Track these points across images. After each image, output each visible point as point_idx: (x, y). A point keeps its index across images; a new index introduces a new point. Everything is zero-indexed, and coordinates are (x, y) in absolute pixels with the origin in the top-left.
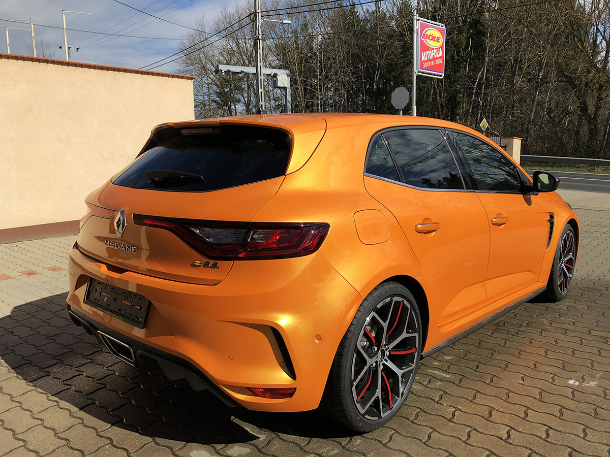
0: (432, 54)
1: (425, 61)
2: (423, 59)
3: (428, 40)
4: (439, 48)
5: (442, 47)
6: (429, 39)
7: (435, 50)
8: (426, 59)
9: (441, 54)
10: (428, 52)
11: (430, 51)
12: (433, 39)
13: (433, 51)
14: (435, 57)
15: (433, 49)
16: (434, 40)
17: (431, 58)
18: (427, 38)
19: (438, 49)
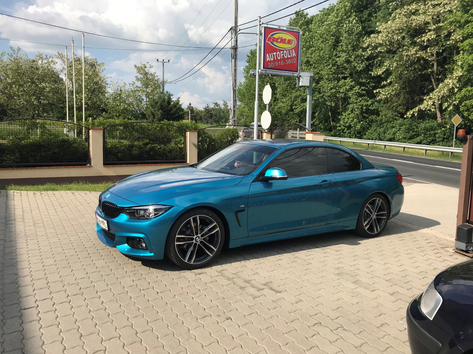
0: (280, 55)
1: (271, 61)
2: (268, 59)
3: (275, 43)
5: (296, 49)
7: (285, 51)
9: (294, 54)
10: (275, 53)
11: (278, 53)
12: (283, 41)
13: (282, 52)
14: (286, 57)
15: (283, 51)
16: (284, 43)
17: (279, 58)
18: (273, 41)
19: (289, 50)
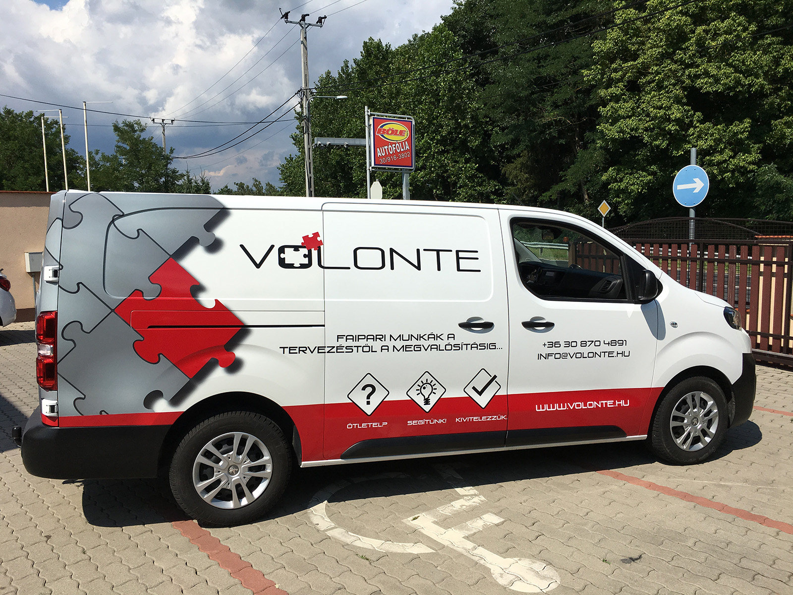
0: (392, 149)
1: (382, 157)
2: (379, 154)
4: (406, 141)
5: (409, 140)
6: (388, 134)
7: (397, 144)
8: (383, 155)
9: (407, 147)
10: (386, 147)
11: (390, 146)
12: (394, 132)
14: (399, 151)
15: (395, 144)
16: (396, 134)
17: (391, 153)
18: (384, 133)
19: (402, 143)
